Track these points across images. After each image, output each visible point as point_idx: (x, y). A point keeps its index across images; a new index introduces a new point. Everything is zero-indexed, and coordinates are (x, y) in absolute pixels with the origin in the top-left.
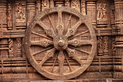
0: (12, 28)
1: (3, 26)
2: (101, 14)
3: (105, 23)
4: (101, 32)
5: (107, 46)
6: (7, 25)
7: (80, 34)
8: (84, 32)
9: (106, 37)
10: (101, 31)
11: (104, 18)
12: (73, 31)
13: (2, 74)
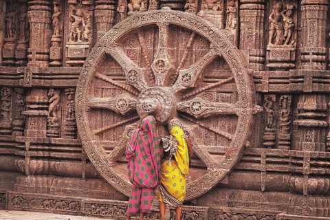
0: (58, 63)
1: (38, 55)
2: (279, 32)
3: (288, 58)
4: (270, 83)
5: (288, 121)
6: (48, 54)
7: (213, 84)
8: (223, 81)
9: (286, 97)
10: (272, 81)
11: (285, 44)
12: (193, 76)
13: (27, 176)
